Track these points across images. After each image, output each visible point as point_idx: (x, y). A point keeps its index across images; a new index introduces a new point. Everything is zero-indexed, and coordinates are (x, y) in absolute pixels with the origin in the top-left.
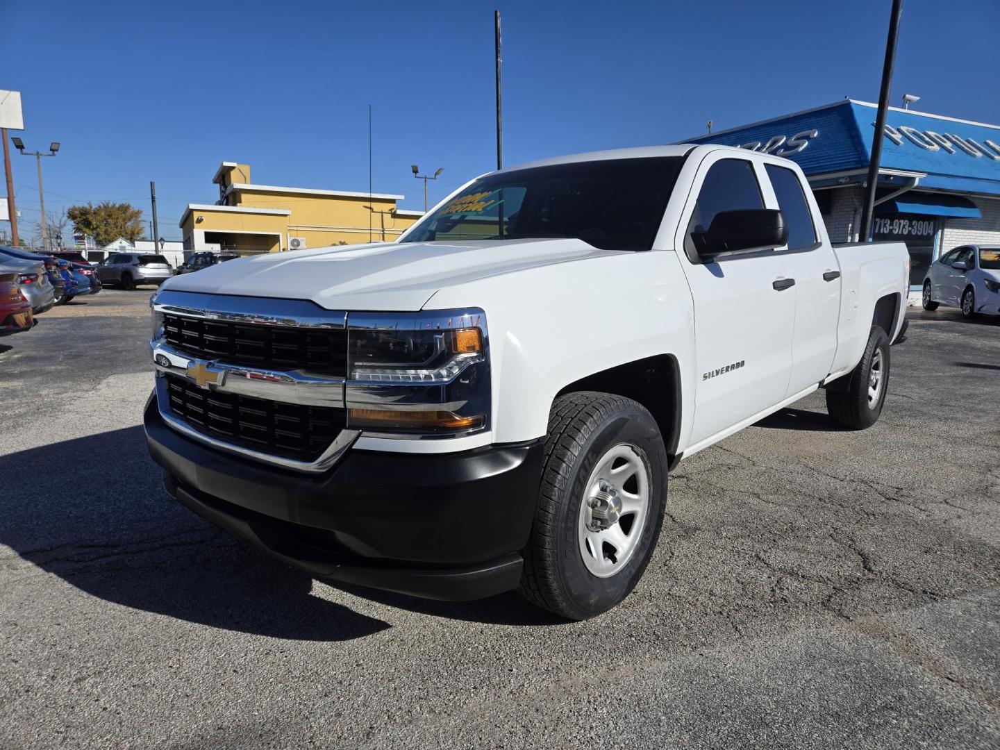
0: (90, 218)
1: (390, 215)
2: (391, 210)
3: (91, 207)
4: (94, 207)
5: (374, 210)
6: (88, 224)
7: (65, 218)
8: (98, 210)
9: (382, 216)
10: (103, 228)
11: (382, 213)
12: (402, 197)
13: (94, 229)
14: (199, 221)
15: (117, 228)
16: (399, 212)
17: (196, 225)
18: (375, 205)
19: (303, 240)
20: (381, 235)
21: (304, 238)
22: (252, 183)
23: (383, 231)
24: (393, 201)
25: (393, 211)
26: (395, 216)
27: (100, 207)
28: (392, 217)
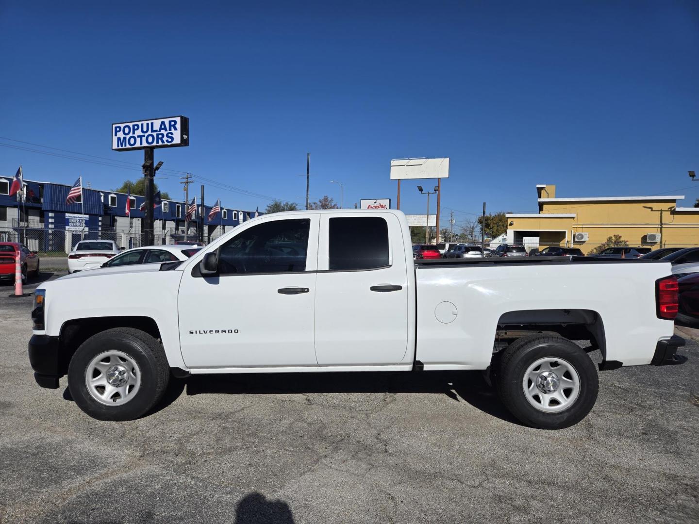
0: (489, 222)
1: (670, 212)
2: (671, 208)
3: (491, 216)
4: (492, 216)
5: (654, 209)
6: (487, 226)
7: (476, 223)
8: (495, 217)
9: (661, 214)
10: (496, 228)
11: (661, 211)
12: (683, 197)
13: (491, 229)
14: (511, 224)
15: (504, 227)
16: (678, 209)
17: (509, 227)
18: (655, 206)
19: (586, 235)
20: (659, 229)
21: (587, 233)
22: (556, 197)
23: (661, 225)
24: (674, 201)
25: (673, 209)
26: (674, 212)
27: (496, 215)
28: (671, 214)
